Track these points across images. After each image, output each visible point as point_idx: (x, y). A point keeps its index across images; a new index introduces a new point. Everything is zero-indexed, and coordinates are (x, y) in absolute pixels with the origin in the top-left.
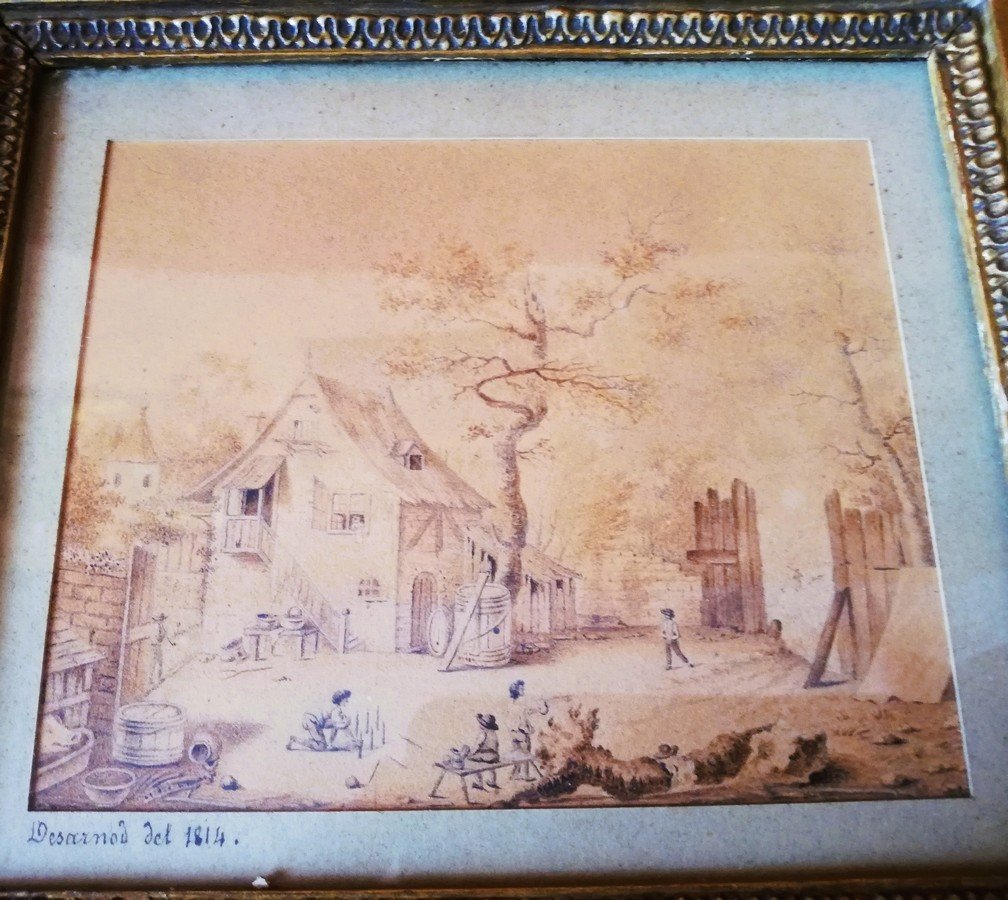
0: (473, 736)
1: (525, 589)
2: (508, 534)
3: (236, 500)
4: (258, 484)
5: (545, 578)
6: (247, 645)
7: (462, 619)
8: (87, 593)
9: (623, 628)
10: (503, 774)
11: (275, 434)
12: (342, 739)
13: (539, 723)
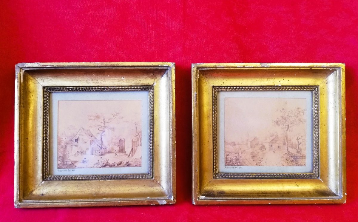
0: (97, 162)
1: (102, 149)
2: (101, 143)
3: (74, 141)
4: (77, 139)
5: (104, 148)
6: (76, 154)
7: (96, 151)
8: (61, 149)
9: (111, 152)
10: (100, 165)
11: (78, 134)
12: (85, 162)
13: (103, 161)
